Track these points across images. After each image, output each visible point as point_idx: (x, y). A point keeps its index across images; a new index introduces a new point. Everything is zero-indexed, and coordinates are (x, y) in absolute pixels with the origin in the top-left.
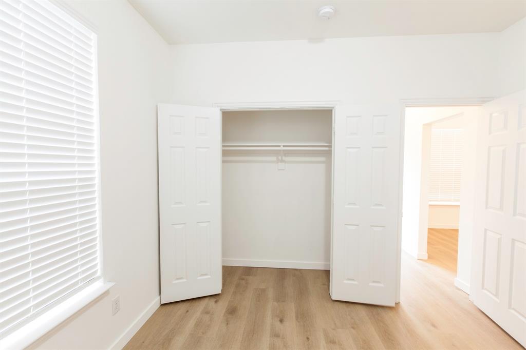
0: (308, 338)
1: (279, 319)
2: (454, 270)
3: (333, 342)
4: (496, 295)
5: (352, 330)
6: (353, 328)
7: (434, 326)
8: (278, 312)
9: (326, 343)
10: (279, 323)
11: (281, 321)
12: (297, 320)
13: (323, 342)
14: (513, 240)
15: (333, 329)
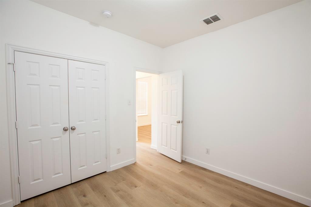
0: (105, 196)
1: (82, 196)
2: (150, 143)
3: (118, 191)
4: (166, 146)
5: (123, 181)
6: (124, 180)
7: (151, 165)
8: (79, 193)
9: (115, 193)
10: (84, 198)
11: (84, 196)
12: (94, 191)
13: (113, 193)
14: (171, 124)
15: (115, 185)
